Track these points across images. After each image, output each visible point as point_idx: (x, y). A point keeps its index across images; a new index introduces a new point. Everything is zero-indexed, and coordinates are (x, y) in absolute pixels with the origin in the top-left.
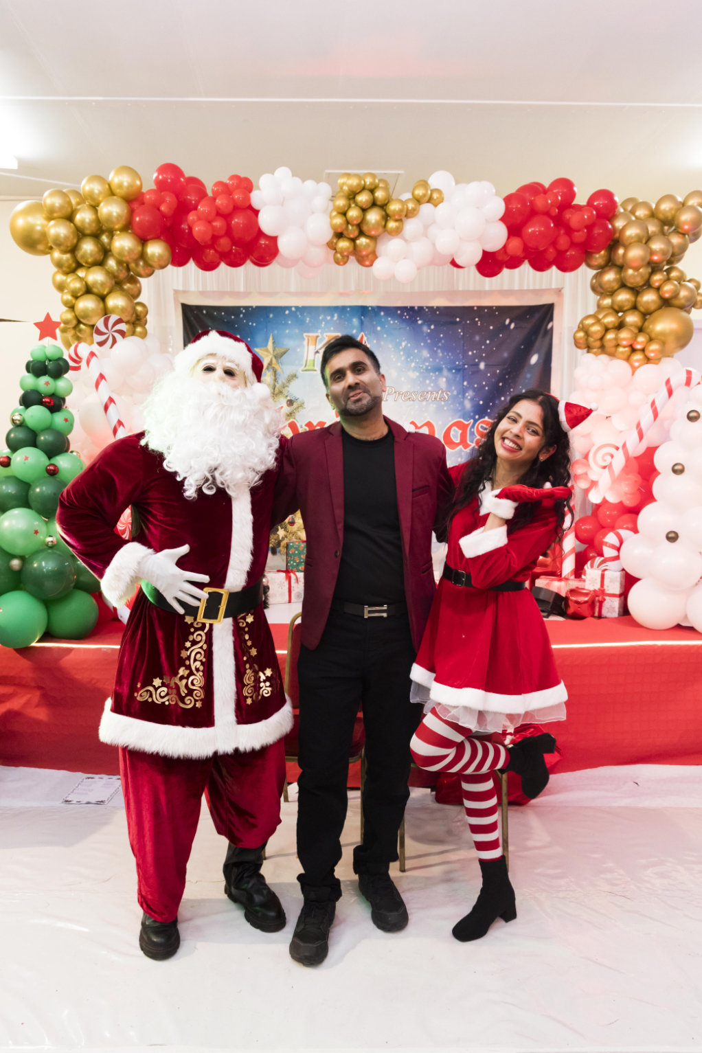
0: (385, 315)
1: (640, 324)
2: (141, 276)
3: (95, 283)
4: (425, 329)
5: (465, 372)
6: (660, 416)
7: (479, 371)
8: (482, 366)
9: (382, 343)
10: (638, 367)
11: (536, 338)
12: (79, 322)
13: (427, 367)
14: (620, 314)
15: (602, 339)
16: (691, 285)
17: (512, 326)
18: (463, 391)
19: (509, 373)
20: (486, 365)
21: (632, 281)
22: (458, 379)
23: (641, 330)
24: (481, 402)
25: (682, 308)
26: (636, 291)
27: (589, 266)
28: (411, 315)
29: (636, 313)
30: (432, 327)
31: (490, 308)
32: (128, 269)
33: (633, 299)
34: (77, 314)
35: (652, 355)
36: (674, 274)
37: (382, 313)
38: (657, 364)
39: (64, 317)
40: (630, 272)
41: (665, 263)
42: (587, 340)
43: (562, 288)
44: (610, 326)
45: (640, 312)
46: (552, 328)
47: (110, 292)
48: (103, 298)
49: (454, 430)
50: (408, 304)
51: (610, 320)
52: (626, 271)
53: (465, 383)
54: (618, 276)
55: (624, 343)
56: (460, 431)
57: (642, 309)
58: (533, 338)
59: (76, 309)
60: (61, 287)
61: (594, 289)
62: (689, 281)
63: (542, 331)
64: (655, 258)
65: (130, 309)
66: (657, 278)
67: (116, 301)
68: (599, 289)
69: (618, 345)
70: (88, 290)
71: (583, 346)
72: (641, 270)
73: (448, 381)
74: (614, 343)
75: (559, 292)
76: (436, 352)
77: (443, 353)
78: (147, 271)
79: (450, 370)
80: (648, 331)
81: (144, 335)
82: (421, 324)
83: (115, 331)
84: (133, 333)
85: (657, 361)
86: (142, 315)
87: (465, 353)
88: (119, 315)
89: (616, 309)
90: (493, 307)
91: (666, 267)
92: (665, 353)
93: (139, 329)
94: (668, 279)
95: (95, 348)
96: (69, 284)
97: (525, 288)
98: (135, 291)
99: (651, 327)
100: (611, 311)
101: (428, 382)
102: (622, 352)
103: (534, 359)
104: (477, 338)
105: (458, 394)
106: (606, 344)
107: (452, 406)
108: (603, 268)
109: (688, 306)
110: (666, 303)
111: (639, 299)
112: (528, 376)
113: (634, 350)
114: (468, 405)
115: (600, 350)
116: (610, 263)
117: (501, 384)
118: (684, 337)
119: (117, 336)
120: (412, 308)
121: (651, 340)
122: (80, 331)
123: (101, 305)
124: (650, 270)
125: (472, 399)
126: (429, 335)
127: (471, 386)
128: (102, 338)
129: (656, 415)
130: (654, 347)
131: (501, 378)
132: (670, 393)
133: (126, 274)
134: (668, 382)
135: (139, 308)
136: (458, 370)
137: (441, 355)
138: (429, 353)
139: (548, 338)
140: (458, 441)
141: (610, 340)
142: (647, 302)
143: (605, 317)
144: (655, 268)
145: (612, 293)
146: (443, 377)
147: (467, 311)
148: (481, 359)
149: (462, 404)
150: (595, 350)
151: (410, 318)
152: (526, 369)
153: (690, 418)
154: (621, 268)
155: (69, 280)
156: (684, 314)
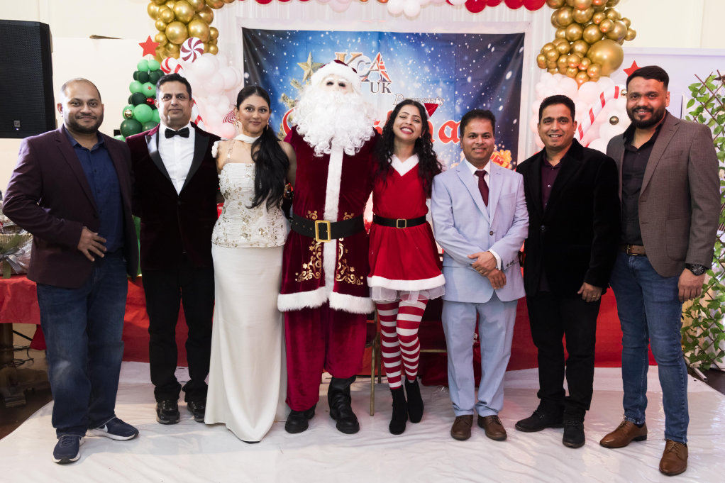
0: (397, 39)
1: (585, 51)
2: (214, 8)
3: (180, 13)
4: (427, 51)
5: (456, 84)
6: (596, 120)
7: (467, 83)
8: (469, 79)
9: (394, 61)
10: (582, 84)
11: (510, 60)
12: (169, 42)
13: (428, 79)
14: (571, 43)
15: (557, 61)
16: (623, 23)
17: (493, 49)
18: (455, 98)
19: (489, 86)
20: (472, 80)
21: (580, 19)
22: (451, 89)
23: (585, 56)
24: (468, 108)
25: (616, 40)
26: (583, 26)
27: (550, 6)
28: (416, 40)
29: (583, 43)
30: (432, 49)
31: (476, 35)
32: (205, 3)
33: (581, 32)
34: (167, 35)
35: (592, 75)
36: (611, 15)
37: (395, 38)
38: (596, 81)
39: (157, 38)
40: (579, 12)
41: (605, 5)
42: (546, 62)
43: (532, 21)
44: (564, 52)
45: (585, 41)
46: (523, 51)
47: (191, 20)
48: (186, 24)
49: (447, 128)
50: (414, 31)
51: (563, 48)
52: (576, 11)
53: (456, 93)
54: (570, 15)
55: (572, 65)
56: (452, 129)
57: (587, 40)
58: (509, 58)
59: (166, 32)
60: (154, 15)
61: (554, 23)
62: (622, 20)
63: (515, 54)
64: (597, 2)
65: (206, 33)
66: (598, 17)
67: (196, 27)
68: (557, 23)
69: (568, 67)
70: (176, 18)
71: (544, 67)
72: (587, 11)
73: (443, 90)
74: (566, 65)
75: (529, 24)
76: (435, 68)
77: (440, 69)
78: (219, 4)
79: (445, 82)
80: (591, 57)
81: (216, 52)
82: (424, 47)
83: (196, 49)
84: (208, 51)
85: (596, 79)
86: (214, 37)
87: (456, 69)
88: (199, 37)
89: (569, 40)
90: (477, 35)
91: (606, 8)
92: (601, 74)
93: (212, 48)
94: (606, 18)
95: (180, 61)
96: (161, 14)
97: (503, 20)
98: (209, 18)
99: (593, 53)
100: (564, 41)
101: (428, 91)
102: (571, 72)
103: (509, 75)
104: (466, 58)
105: (451, 100)
106: (559, 66)
107: (446, 110)
108: (559, 9)
109: (620, 38)
110: (605, 35)
111: (585, 32)
112: (504, 88)
113: (579, 71)
114: (458, 109)
115: (557, 70)
116: (565, 4)
117: (483, 94)
118: (616, 63)
119: (198, 53)
120: (417, 34)
121: (592, 63)
122: (169, 49)
123: (186, 30)
124: (593, 11)
125: (461, 105)
126: (431, 55)
127: (460, 95)
128: (186, 55)
129: (592, 120)
130: (594, 69)
131: (484, 89)
132: (603, 103)
133: (203, 6)
134: (602, 95)
135: (212, 33)
136: (451, 83)
137: (438, 70)
138: (430, 68)
139: (520, 59)
140: (450, 137)
141: (562, 63)
142: (590, 36)
143: (559, 45)
144: (596, 9)
145: (566, 27)
146: (440, 87)
147: (458, 38)
148: (469, 74)
149: (454, 108)
150: (552, 70)
151: (415, 42)
152: (502, 83)
153: (612, 122)
154: (573, 9)
155: (161, 10)
156: (617, 45)
